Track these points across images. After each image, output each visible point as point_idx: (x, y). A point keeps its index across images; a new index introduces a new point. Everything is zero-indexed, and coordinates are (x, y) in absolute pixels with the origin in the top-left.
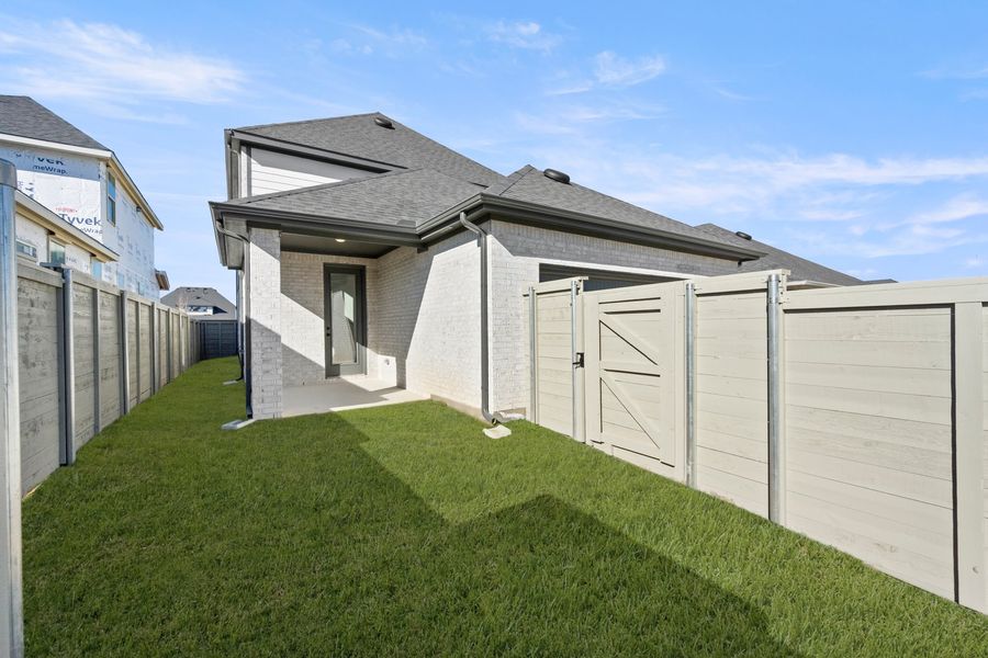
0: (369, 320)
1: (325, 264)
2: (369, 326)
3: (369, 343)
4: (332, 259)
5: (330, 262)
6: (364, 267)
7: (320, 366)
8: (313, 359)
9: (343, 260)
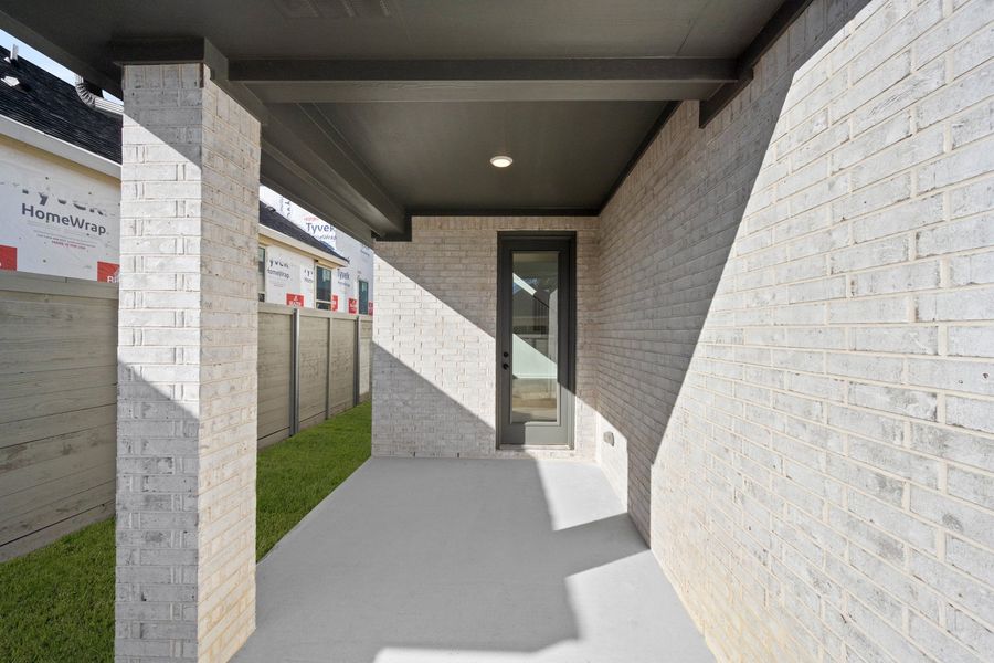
0: (579, 341)
1: (500, 234)
2: (579, 353)
3: (578, 387)
4: (513, 224)
5: (511, 228)
6: (573, 235)
7: (486, 426)
8: (475, 410)
9: (533, 224)
